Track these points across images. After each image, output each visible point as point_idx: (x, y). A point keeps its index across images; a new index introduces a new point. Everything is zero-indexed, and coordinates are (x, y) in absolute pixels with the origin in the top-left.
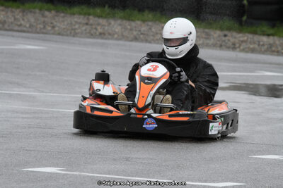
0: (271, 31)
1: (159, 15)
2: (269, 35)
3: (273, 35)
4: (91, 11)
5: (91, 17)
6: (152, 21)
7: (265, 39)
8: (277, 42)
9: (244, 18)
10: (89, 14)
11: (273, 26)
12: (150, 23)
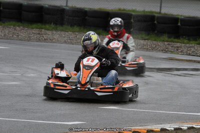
0: (147, 37)
1: (82, 29)
2: (145, 39)
3: (147, 39)
4: (43, 26)
5: (43, 30)
6: (77, 32)
7: (142, 42)
8: (149, 44)
9: (132, 30)
10: (42, 29)
11: (148, 34)
12: (77, 33)
